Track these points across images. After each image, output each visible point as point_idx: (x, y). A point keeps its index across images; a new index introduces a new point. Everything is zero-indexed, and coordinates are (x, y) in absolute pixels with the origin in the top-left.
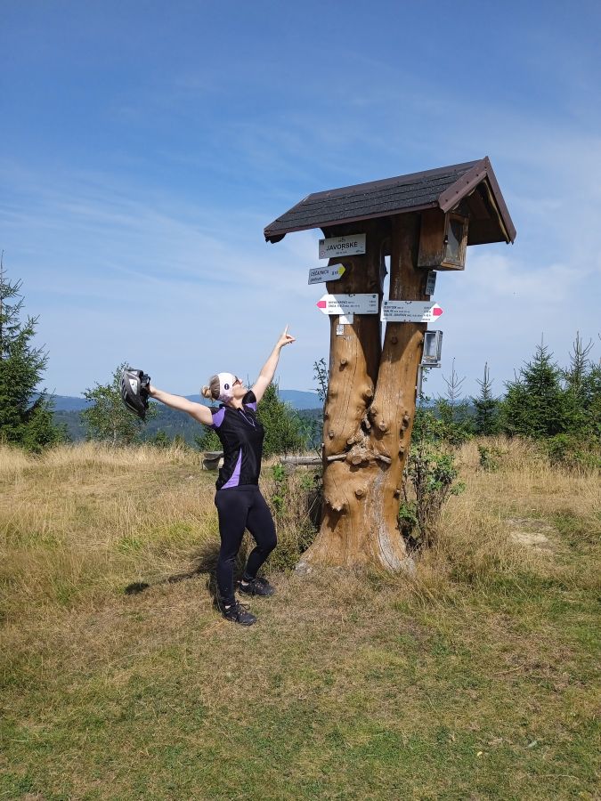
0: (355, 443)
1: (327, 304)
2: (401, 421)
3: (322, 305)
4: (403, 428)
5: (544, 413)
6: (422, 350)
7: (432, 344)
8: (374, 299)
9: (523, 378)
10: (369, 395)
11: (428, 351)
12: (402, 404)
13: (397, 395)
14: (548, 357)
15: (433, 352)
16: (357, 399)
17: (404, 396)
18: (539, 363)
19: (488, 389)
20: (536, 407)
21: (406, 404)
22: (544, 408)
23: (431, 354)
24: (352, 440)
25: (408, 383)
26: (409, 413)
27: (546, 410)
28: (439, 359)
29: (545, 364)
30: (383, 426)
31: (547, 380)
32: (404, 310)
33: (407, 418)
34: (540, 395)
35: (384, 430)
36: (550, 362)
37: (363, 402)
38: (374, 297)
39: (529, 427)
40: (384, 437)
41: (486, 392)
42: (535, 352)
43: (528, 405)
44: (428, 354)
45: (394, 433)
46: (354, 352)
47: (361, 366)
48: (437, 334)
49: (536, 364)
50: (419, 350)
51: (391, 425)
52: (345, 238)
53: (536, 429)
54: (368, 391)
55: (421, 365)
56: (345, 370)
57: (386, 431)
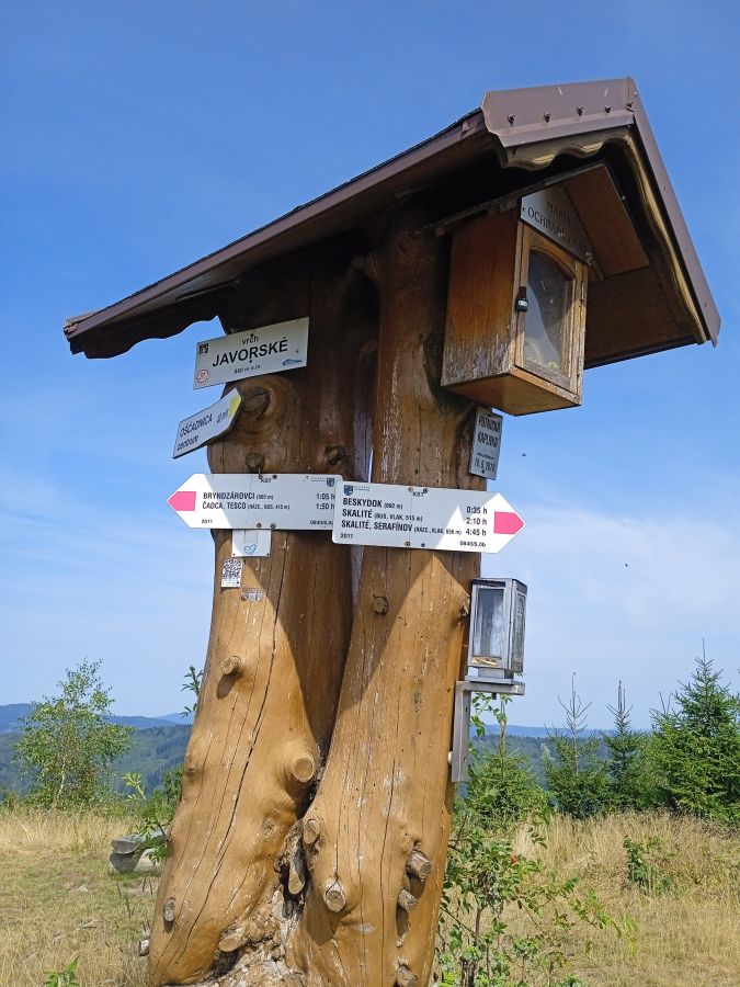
0: (251, 944)
1: (200, 500)
2: (397, 874)
3: (187, 502)
4: (407, 898)
5: (717, 764)
6: (466, 639)
7: (497, 622)
8: (329, 490)
9: (681, 708)
10: (305, 777)
11: (486, 643)
12: (400, 815)
13: (387, 782)
14: (715, 677)
15: (500, 644)
16: (266, 789)
17: (409, 787)
18: (702, 684)
19: (625, 721)
20: (703, 756)
21: (416, 813)
22: (717, 757)
23: (494, 652)
24: (237, 936)
25: (421, 742)
26: (427, 847)
27: (720, 761)
28: (518, 667)
29: (712, 686)
30: (336, 895)
31: (717, 712)
32: (404, 512)
33: (418, 862)
34: (708, 736)
35: (336, 907)
36: (720, 684)
37: (285, 797)
38: (330, 482)
39: (697, 789)
40: (341, 932)
41: (623, 725)
42: (694, 667)
43: (691, 751)
44: (485, 652)
45: (371, 920)
46: (266, 640)
47: (285, 682)
48: (509, 592)
49: (699, 687)
50: (457, 637)
51: (361, 890)
52: (258, 332)
53: (709, 792)
54: (301, 763)
55: (464, 685)
56: (234, 692)
57: (345, 911)
